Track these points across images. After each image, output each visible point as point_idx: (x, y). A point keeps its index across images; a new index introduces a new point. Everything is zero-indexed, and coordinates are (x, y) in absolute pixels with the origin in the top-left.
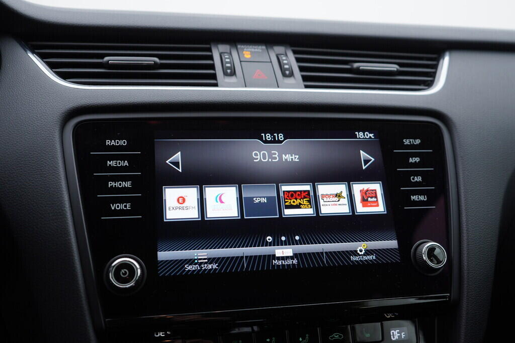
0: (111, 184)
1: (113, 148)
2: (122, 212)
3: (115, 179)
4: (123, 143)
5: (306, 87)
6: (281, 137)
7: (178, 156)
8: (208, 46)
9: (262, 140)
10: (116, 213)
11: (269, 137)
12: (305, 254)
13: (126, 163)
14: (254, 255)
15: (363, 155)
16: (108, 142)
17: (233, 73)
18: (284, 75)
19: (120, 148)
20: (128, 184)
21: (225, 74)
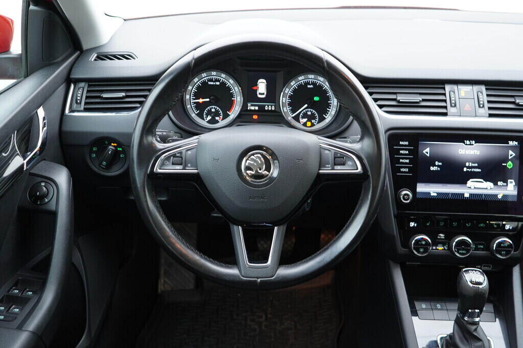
0: (401, 160)
1: (403, 145)
2: (405, 172)
3: (403, 158)
4: (407, 143)
5: (491, 116)
6: (474, 142)
7: (428, 150)
8: (443, 86)
9: (464, 143)
10: (402, 172)
11: (468, 142)
12: (475, 194)
13: (407, 152)
14: (454, 192)
15: (511, 152)
16: (401, 143)
17: (455, 106)
18: (479, 107)
19: (405, 146)
20: (407, 161)
21: (451, 106)
